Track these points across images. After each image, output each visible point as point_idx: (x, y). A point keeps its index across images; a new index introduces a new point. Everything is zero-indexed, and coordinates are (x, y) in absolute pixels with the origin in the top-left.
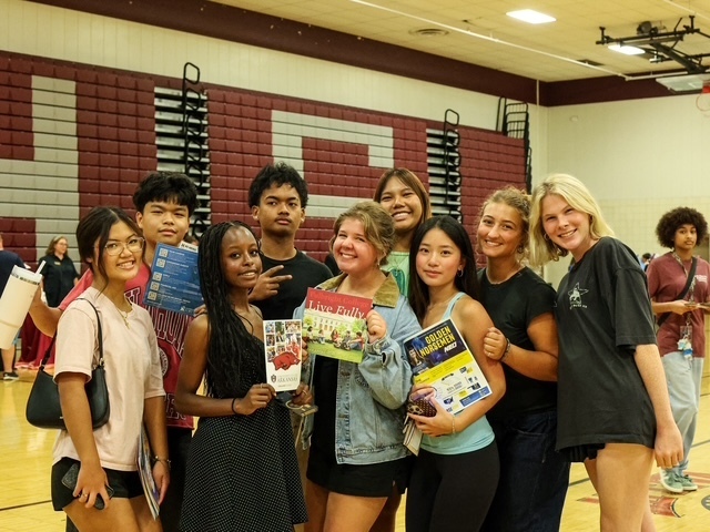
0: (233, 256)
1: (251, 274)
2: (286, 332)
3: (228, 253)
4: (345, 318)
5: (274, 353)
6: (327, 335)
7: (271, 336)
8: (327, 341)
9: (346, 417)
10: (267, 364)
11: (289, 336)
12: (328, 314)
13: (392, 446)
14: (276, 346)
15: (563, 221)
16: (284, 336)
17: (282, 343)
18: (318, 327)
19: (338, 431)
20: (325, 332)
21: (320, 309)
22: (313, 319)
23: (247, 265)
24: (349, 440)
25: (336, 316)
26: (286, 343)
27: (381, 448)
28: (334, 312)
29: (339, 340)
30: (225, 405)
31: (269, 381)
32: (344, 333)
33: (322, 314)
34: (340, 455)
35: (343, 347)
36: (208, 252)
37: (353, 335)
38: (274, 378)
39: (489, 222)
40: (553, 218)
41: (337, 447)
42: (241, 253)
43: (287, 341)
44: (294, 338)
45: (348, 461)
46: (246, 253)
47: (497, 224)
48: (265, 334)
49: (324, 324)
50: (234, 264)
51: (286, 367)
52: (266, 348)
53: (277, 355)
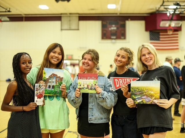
0: (23, 63)
1: (28, 69)
2: (41, 88)
3: (22, 62)
4: (90, 80)
5: (37, 94)
6: (86, 86)
7: (37, 89)
8: (86, 88)
9: (92, 109)
10: (35, 97)
11: (42, 89)
12: (85, 80)
13: (105, 118)
14: (38, 92)
15: (147, 56)
16: (41, 89)
17: (40, 91)
18: (83, 84)
19: (89, 113)
20: (85, 85)
21: (83, 79)
22: (81, 82)
23: (27, 66)
24: (93, 116)
25: (88, 80)
26: (41, 91)
27: (102, 119)
28: (87, 79)
29: (90, 87)
30: (20, 108)
31: (35, 102)
32: (91, 85)
33: (83, 80)
34: (90, 120)
35: (91, 89)
36: (16, 62)
37: (93, 85)
38: (37, 101)
39: (118, 56)
40: (144, 55)
41: (89, 118)
42: (26, 63)
43: (41, 90)
44: (43, 89)
45: (92, 122)
46: (27, 63)
47: (120, 57)
48: (36, 88)
49: (84, 83)
50: (23, 66)
51: (40, 98)
52: (35, 92)
53: (38, 94)
